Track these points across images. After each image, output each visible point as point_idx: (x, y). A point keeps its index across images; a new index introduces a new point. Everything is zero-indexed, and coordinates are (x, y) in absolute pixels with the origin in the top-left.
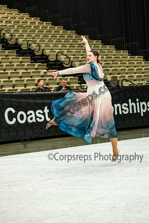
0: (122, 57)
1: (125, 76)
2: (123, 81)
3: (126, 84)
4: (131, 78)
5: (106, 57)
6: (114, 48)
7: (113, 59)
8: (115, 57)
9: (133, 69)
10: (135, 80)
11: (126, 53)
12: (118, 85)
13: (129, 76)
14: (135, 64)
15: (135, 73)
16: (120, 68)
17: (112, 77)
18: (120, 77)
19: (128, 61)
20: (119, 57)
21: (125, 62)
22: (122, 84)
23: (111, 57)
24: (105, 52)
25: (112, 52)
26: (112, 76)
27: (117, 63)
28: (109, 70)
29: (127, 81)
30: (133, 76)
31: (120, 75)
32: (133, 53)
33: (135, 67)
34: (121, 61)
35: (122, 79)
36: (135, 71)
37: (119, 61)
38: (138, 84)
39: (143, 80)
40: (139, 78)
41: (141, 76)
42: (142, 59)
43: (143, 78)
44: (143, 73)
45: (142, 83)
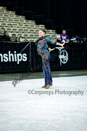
0: (20, 21)
1: (21, 35)
2: (20, 37)
3: (22, 40)
4: (26, 36)
5: (9, 20)
6: (14, 14)
7: (13, 21)
8: (15, 20)
9: (27, 30)
10: (28, 38)
11: (23, 18)
12: (16, 41)
13: (25, 35)
14: (29, 27)
15: (29, 33)
16: (19, 28)
17: (13, 35)
18: (18, 35)
19: (24, 24)
20: (18, 21)
21: (22, 24)
22: (19, 40)
23: (12, 20)
24: (8, 16)
25: (13, 16)
26: (12, 33)
27: (16, 25)
28: (10, 29)
29: (23, 38)
30: (27, 35)
31: (18, 34)
32: (28, 18)
33: (29, 28)
34: (19, 23)
35: (19, 36)
36: (29, 31)
37: (17, 23)
38: (30, 41)
39: (34, 38)
40: (31, 36)
41: (33, 35)
42: (34, 23)
43: (34, 36)
44: (34, 33)
45: (33, 41)
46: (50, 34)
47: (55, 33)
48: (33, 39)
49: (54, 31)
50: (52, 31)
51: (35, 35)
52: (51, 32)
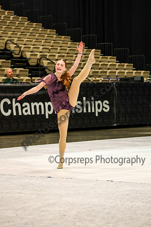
5: (61, 49)
6: (69, 40)
8: (69, 50)
10: (90, 76)
19: (84, 55)
20: (74, 50)
27: (72, 56)
32: (90, 46)
37: (74, 54)
38: (94, 81)
39: (99, 77)
40: (95, 74)
41: (98, 72)
42: (99, 53)
43: (99, 74)
44: (100, 69)
45: (99, 80)
46: (125, 69)
47: (132, 68)
48: (97, 79)
49: (131, 66)
50: (127, 65)
51: (101, 72)
52: (125, 67)
